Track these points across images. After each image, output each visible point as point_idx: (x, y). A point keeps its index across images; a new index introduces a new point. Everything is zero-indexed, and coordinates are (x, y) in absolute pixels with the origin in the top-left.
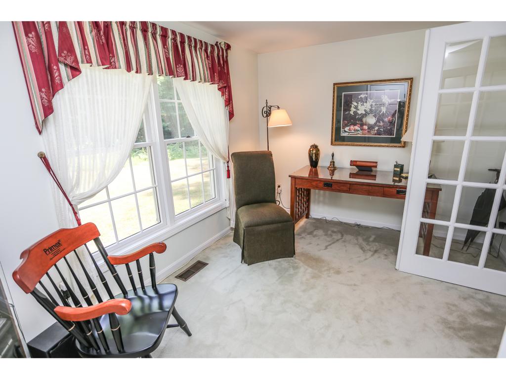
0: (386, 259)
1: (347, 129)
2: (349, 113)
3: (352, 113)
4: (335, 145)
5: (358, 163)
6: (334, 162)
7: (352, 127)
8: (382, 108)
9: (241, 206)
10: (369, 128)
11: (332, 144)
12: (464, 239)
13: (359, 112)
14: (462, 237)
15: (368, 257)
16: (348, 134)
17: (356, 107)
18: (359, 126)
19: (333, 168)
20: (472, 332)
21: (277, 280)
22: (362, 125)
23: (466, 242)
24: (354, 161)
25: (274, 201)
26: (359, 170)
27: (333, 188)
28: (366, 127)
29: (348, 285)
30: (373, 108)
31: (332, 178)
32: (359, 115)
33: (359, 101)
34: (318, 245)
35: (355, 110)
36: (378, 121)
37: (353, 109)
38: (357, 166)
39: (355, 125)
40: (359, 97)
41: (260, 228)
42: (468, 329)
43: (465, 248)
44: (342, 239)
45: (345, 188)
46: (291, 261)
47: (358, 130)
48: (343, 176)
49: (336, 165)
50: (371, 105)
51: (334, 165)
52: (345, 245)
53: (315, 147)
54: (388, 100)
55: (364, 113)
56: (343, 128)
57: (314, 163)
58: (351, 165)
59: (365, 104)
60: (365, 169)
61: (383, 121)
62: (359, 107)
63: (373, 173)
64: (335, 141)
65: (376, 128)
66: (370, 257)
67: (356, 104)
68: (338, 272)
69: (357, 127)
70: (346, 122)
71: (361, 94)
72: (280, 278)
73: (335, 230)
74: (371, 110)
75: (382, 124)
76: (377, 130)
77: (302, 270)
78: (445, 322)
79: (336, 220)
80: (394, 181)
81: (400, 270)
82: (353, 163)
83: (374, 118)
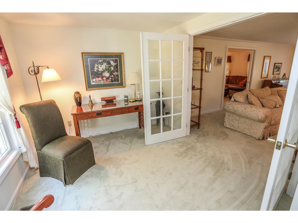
0: (138, 143)
1: (94, 80)
2: (94, 71)
3: (95, 70)
4: (89, 90)
5: (106, 99)
6: (91, 101)
7: (97, 79)
8: (111, 67)
9: (44, 146)
10: (106, 79)
11: (87, 90)
12: (156, 123)
13: (100, 70)
14: (155, 122)
15: (130, 146)
16: (95, 83)
17: (98, 67)
18: (101, 78)
19: (92, 104)
20: (184, 154)
21: (100, 181)
22: (103, 77)
23: (157, 124)
24: (103, 98)
25: (66, 135)
26: (107, 102)
27: (102, 115)
28: (105, 78)
29: (136, 162)
30: (107, 68)
31: (92, 110)
32: (100, 72)
33: (99, 64)
34: (102, 151)
35: (97, 69)
36: (111, 75)
37: (96, 69)
38: (105, 101)
39: (99, 77)
40: (98, 61)
41: (73, 154)
42: (182, 154)
43: (158, 127)
44: (110, 143)
45: (109, 113)
46: (97, 167)
47: (101, 80)
48: (98, 108)
49: (93, 102)
50: (106, 66)
51: (92, 102)
52: (115, 145)
53: (78, 93)
54: (113, 63)
55: (102, 70)
56: (92, 80)
57: (79, 103)
58: (102, 101)
59: (102, 65)
60: (110, 101)
61: (113, 75)
62: (99, 67)
63: (114, 103)
64: (88, 88)
65: (110, 79)
66: (131, 145)
67: (97, 66)
68: (126, 159)
69: (100, 79)
70: (93, 76)
71: (99, 60)
72: (100, 179)
73: (103, 140)
74: (106, 69)
75: (112, 76)
76: (111, 80)
77: (107, 168)
78: (176, 155)
79: (99, 134)
80: (125, 105)
81: (148, 144)
82: (103, 99)
83: (108, 73)
